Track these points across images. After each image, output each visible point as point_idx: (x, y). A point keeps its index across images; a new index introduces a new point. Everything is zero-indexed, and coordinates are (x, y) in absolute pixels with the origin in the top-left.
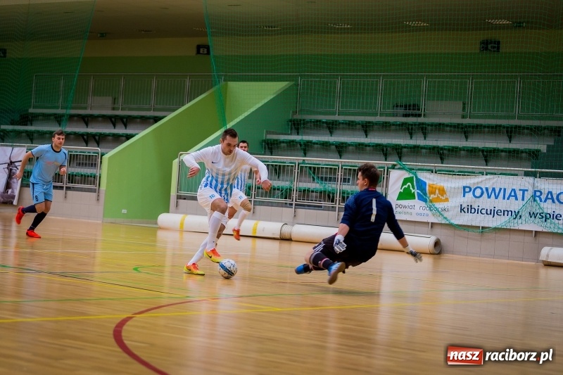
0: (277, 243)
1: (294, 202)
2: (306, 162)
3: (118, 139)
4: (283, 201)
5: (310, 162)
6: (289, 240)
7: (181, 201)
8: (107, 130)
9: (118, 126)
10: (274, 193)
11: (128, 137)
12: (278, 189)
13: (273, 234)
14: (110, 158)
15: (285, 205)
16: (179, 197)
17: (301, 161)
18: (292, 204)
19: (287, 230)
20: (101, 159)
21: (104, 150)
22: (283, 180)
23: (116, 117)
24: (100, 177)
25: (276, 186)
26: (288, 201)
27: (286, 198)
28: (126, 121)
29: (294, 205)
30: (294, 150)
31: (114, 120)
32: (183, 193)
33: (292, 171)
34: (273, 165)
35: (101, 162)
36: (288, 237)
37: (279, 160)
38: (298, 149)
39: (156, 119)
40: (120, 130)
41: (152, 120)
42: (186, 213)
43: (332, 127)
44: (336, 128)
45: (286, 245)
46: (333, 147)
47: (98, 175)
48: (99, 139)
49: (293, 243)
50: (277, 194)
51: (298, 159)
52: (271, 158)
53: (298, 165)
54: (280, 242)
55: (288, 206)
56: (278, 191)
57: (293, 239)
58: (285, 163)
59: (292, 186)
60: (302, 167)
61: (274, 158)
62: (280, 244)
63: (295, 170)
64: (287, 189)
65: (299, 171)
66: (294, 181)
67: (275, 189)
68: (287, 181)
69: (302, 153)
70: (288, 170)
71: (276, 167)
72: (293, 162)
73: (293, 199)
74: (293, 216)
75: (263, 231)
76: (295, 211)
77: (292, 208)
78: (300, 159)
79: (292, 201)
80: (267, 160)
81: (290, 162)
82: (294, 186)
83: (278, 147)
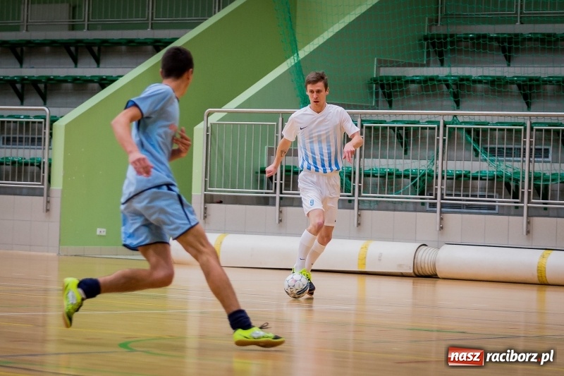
0: (407, 285)
1: (438, 201)
2: (461, 119)
3: (83, 87)
4: (416, 199)
5: (467, 120)
6: (433, 276)
7: (214, 208)
8: (62, 69)
9: (81, 62)
10: (398, 184)
11: (104, 83)
12: (406, 176)
13: (400, 266)
14: (68, 126)
15: (420, 207)
16: (209, 199)
17: (450, 119)
18: (434, 205)
19: (427, 257)
20: (51, 129)
21: (55, 111)
22: (415, 158)
23: (78, 43)
24: (50, 165)
25: (401, 170)
26: (427, 199)
27: (422, 193)
28: (99, 51)
29: (438, 206)
30: (435, 96)
31: (74, 50)
32: (216, 191)
33: (432, 138)
34: (393, 128)
35: (51, 134)
36: (428, 272)
37: (405, 118)
38: (442, 95)
40: (87, 70)
41: (150, 48)
43: (509, 48)
44: (517, 50)
45: (425, 286)
46: (515, 87)
47: (46, 160)
48: (45, 89)
49: (440, 282)
50: (404, 186)
51: (444, 115)
52: (389, 114)
53: (445, 126)
54: (413, 283)
55: (428, 208)
56: (406, 180)
57: (439, 276)
58: (418, 122)
59: (434, 168)
60: (452, 130)
61: (395, 114)
62: (413, 285)
63: (438, 136)
64: (424, 175)
65: (446, 138)
66: (437, 159)
67: (399, 176)
68: (423, 158)
69: (451, 101)
70: (425, 138)
71: (400, 131)
72: (433, 120)
73: (436, 194)
74: (438, 229)
75: (380, 260)
76: (441, 219)
77: (435, 212)
78: (448, 115)
79: (436, 199)
80: (382, 118)
81: (427, 120)
82: (437, 168)
83: (402, 92)
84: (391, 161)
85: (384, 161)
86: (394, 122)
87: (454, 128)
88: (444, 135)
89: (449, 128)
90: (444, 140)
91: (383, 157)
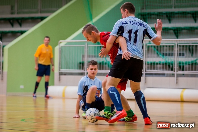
0: (133, 103)
2: (151, 42)
3: (15, 35)
7: (63, 77)
9: (15, 25)
11: (22, 33)
16: (61, 74)
17: (148, 42)
21: (4, 43)
23: (13, 19)
24: (3, 63)
28: (21, 21)
29: (144, 74)
31: (12, 22)
32: (63, 71)
35: (3, 52)
39: (42, 19)
40: (17, 28)
41: (39, 20)
42: (66, 85)
43: (170, 17)
46: (172, 31)
47: (1, 61)
48: (1, 36)
65: (147, 49)
74: (144, 82)
76: (145, 79)
89: (148, 46)
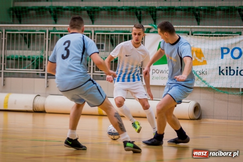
0: (30, 117)
1: (46, 73)
2: (57, 29)
4: (34, 71)
5: (61, 29)
6: (43, 112)
10: (25, 63)
12: (29, 59)
13: (26, 106)
15: (37, 76)
17: (52, 29)
18: (43, 75)
19: (40, 102)
22: (33, 50)
25: (26, 56)
26: (40, 71)
27: (37, 68)
29: (46, 75)
30: (44, 17)
33: (42, 39)
34: (22, 34)
36: (41, 109)
37: (28, 29)
38: (47, 16)
45: (39, 117)
46: (85, 12)
49: (47, 115)
50: (28, 64)
51: (48, 27)
52: (20, 27)
53: (49, 33)
54: (33, 115)
55: (40, 76)
56: (29, 61)
57: (47, 111)
58: (35, 31)
59: (43, 55)
60: (53, 35)
61: (23, 27)
62: (33, 117)
63: (46, 38)
64: (38, 59)
65: (50, 39)
66: (45, 50)
67: (25, 59)
68: (37, 50)
69: (52, 20)
70: (39, 39)
71: (26, 36)
72: (43, 29)
73: (45, 69)
74: (46, 87)
75: (15, 104)
76: (48, 82)
77: (44, 78)
78: (51, 27)
79: (44, 71)
80: (15, 29)
81: (40, 29)
82: (45, 55)
83: (26, 15)
84: (21, 52)
85: (17, 52)
86: (22, 31)
87: (54, 34)
88: (49, 38)
89: (52, 34)
90: (49, 40)
91: (17, 49)
